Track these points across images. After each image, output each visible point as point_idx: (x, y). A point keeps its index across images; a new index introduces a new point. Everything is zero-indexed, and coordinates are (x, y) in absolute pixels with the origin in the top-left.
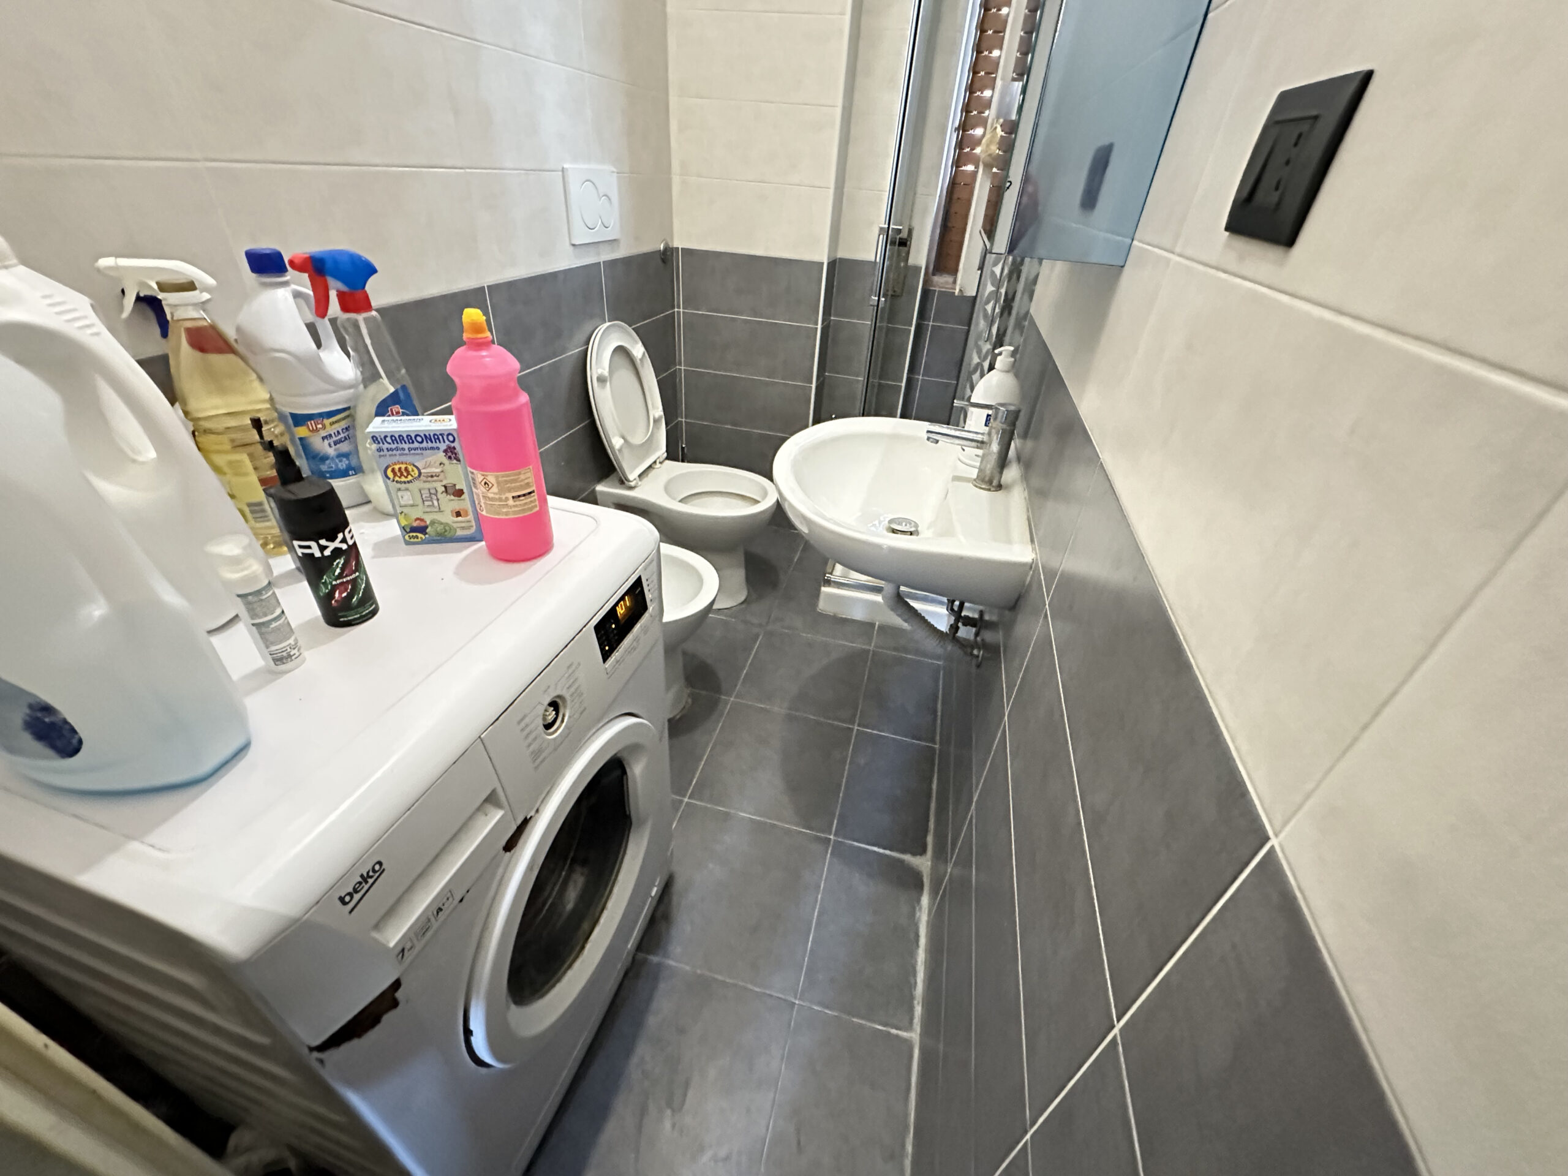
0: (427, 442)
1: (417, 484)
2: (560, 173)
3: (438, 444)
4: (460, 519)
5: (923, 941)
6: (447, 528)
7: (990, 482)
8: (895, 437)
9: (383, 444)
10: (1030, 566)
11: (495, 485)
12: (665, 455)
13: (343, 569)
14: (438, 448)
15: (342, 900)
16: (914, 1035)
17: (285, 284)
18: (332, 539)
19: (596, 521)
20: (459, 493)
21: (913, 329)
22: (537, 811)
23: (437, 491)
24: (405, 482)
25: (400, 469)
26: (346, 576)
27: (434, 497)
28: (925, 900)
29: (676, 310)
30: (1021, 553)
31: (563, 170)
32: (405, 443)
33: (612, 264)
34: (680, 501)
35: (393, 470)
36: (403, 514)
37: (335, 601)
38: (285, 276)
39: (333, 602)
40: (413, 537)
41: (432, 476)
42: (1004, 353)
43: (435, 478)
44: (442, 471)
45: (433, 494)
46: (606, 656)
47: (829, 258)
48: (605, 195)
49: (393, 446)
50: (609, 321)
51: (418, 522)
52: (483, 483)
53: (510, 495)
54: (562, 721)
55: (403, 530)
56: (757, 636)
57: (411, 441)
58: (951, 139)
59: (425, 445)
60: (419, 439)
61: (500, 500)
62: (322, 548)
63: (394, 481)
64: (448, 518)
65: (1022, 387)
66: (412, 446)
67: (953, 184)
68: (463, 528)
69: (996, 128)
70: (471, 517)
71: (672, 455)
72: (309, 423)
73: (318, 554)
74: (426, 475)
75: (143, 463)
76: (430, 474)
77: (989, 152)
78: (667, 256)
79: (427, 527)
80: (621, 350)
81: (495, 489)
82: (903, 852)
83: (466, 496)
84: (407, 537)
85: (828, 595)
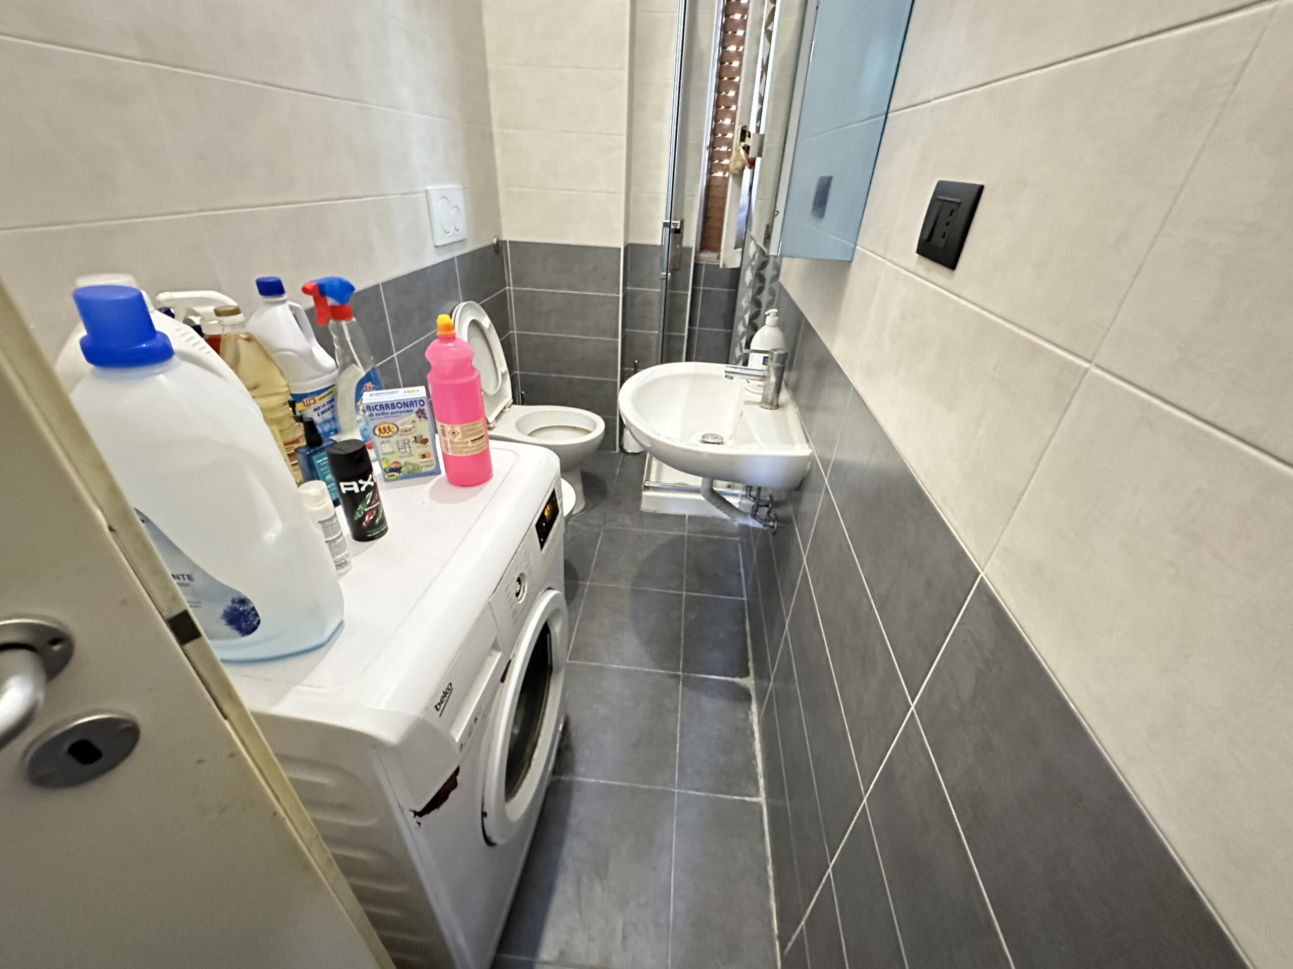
0: (405, 407)
1: (396, 437)
2: (424, 194)
3: (412, 408)
4: (425, 460)
5: (757, 735)
6: (416, 467)
7: (772, 404)
8: (696, 376)
9: (374, 411)
10: (811, 458)
11: (460, 432)
12: (512, 400)
13: (371, 500)
14: (412, 411)
15: (436, 707)
16: (762, 799)
17: (284, 302)
18: (366, 479)
19: (516, 454)
20: (425, 441)
21: (690, 293)
22: (514, 656)
23: (409, 441)
24: (387, 437)
25: (384, 428)
27: (407, 445)
28: (754, 707)
29: (507, 288)
30: (802, 450)
31: (426, 191)
32: (389, 409)
33: (461, 258)
34: (529, 435)
35: (380, 430)
36: (385, 460)
37: (366, 523)
38: (283, 297)
39: (364, 523)
40: (392, 476)
41: (406, 431)
42: (771, 314)
43: (408, 432)
44: (414, 427)
45: (406, 443)
46: (542, 544)
47: (624, 244)
48: (455, 207)
49: (380, 412)
50: (464, 301)
51: (395, 464)
52: (451, 433)
53: (469, 439)
54: (524, 592)
55: (384, 472)
56: (598, 535)
57: (393, 407)
58: (706, 154)
59: (403, 409)
60: (399, 405)
61: (463, 443)
62: (360, 486)
63: (379, 436)
64: (416, 460)
66: (394, 411)
67: (708, 187)
68: (427, 466)
70: (433, 458)
71: (516, 401)
72: (305, 400)
73: (357, 491)
74: (401, 430)
76: (405, 430)
77: (736, 166)
78: (498, 248)
79: (400, 468)
80: (475, 324)
81: (459, 436)
82: (734, 676)
83: (430, 443)
84: (386, 476)
85: (648, 497)
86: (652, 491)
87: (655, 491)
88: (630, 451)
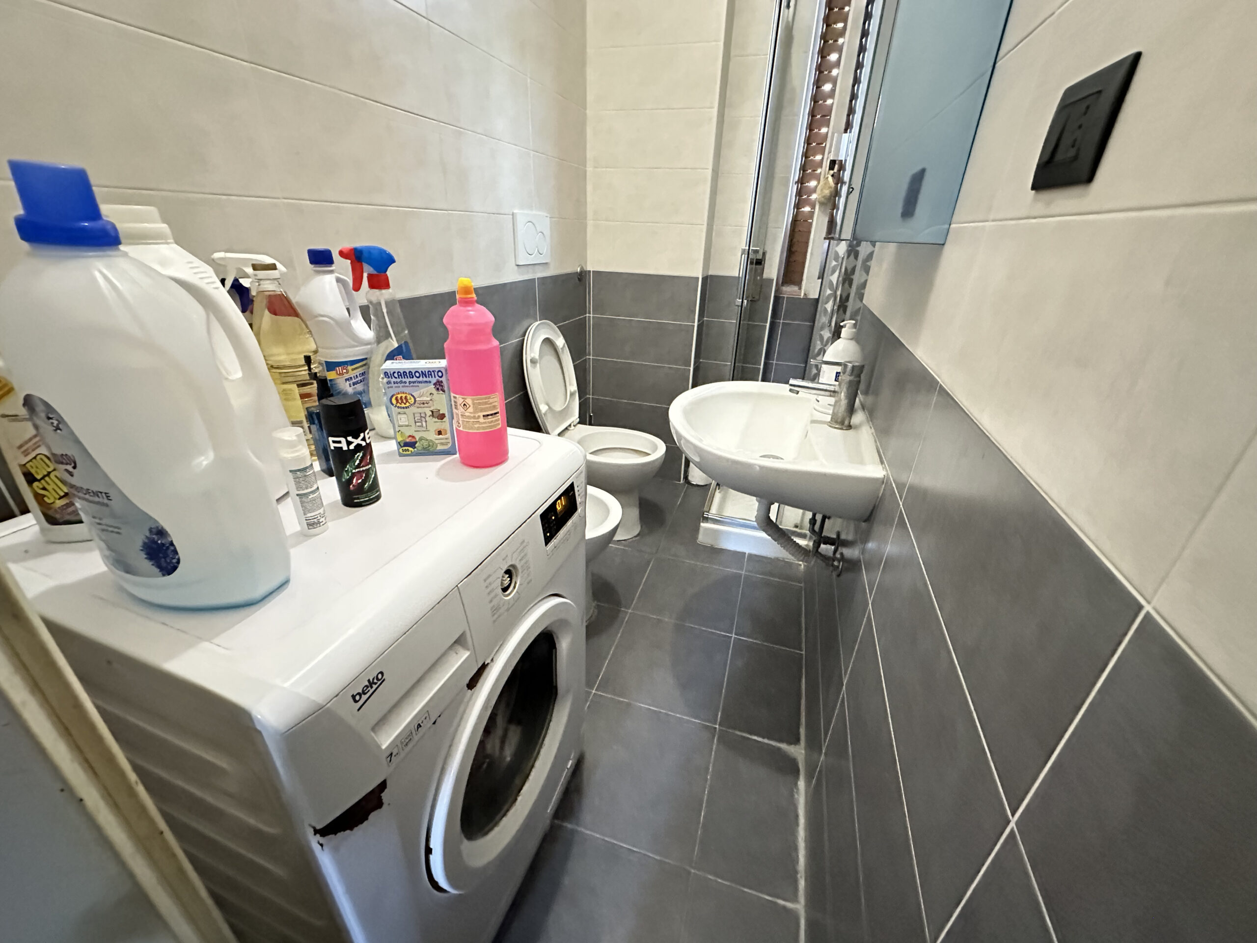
0: (423, 377)
1: (413, 409)
2: (511, 216)
3: (430, 379)
4: (440, 436)
5: (802, 820)
6: (431, 444)
7: (842, 423)
8: (759, 395)
9: (392, 378)
10: (883, 481)
11: (472, 406)
12: (578, 420)
13: (361, 461)
14: (430, 382)
15: (353, 697)
16: (799, 906)
17: (332, 272)
18: (356, 437)
19: (540, 443)
20: (442, 417)
21: (768, 325)
22: (492, 660)
23: (426, 415)
24: (404, 408)
25: (401, 397)
26: (363, 467)
27: (424, 420)
28: (801, 784)
29: (587, 315)
30: (875, 471)
31: (513, 214)
32: (407, 378)
33: (543, 280)
34: (591, 453)
35: (396, 399)
36: (400, 432)
37: (353, 486)
38: (331, 267)
39: (351, 486)
40: (406, 450)
41: (423, 404)
42: (847, 326)
43: (426, 405)
44: (431, 400)
45: (423, 417)
46: (547, 541)
47: (703, 275)
48: (542, 232)
49: (398, 380)
50: (540, 320)
51: (410, 438)
52: (462, 405)
53: (481, 414)
54: (514, 587)
55: (398, 444)
56: (648, 563)
57: (411, 376)
58: (793, 189)
59: (421, 379)
60: (417, 375)
61: (474, 417)
62: (349, 443)
63: (396, 406)
64: (432, 436)
65: (863, 349)
66: (412, 380)
67: (795, 221)
68: (442, 444)
69: (827, 178)
70: (449, 435)
71: (582, 421)
72: (338, 368)
73: (345, 448)
74: (419, 402)
75: (233, 381)
76: (422, 402)
77: (824, 194)
78: (581, 277)
79: (416, 442)
80: (548, 341)
81: (471, 410)
82: (781, 741)
83: (446, 419)
84: (401, 450)
85: (706, 529)
86: (711, 523)
87: (714, 524)
88: (695, 483)
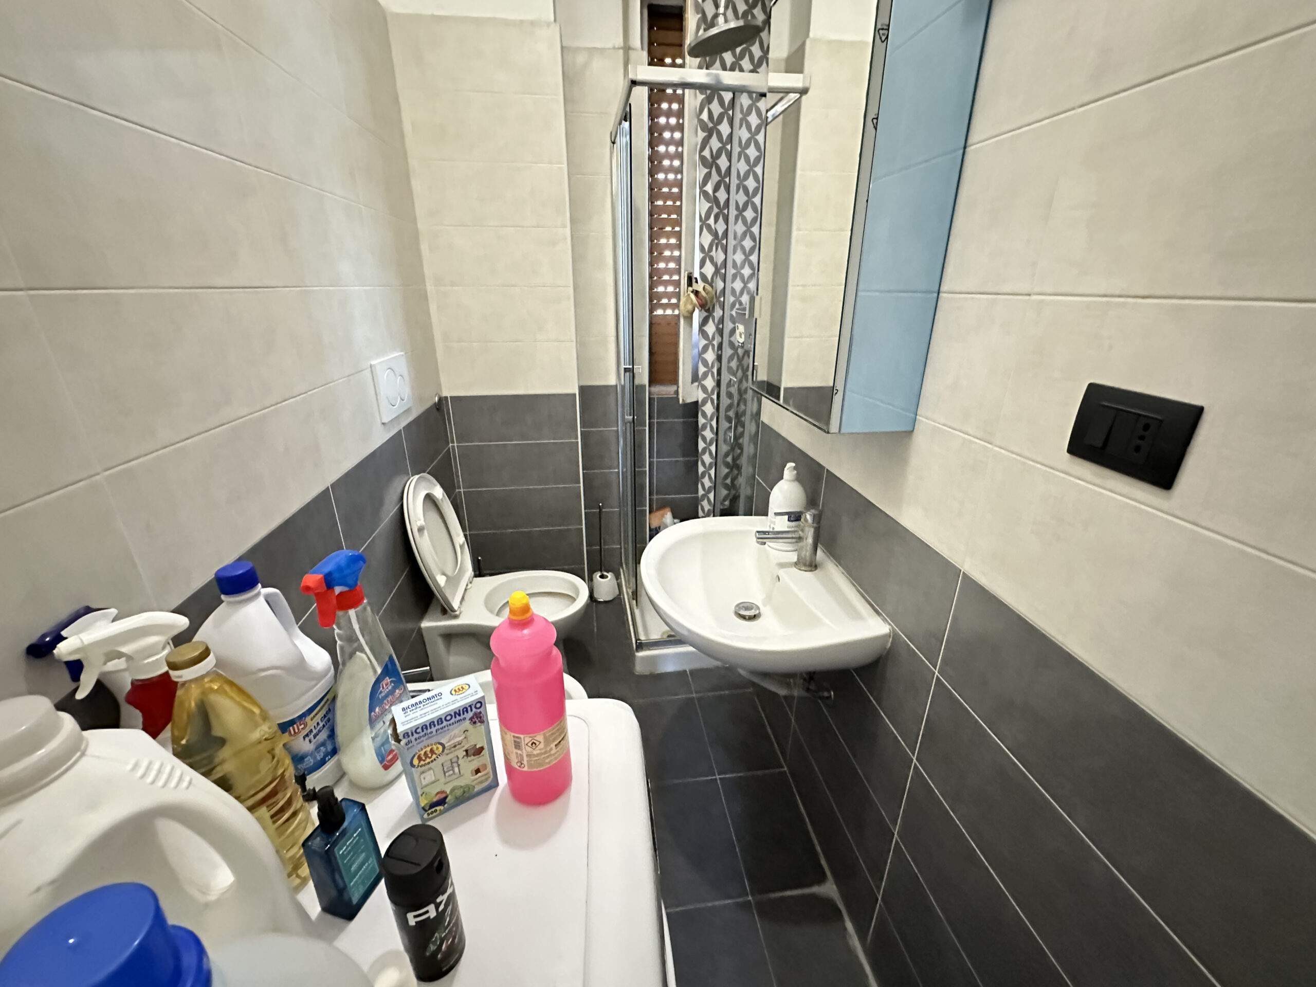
0: (455, 718)
1: (441, 759)
2: (370, 370)
3: (465, 715)
4: (479, 774)
6: (467, 790)
7: (810, 565)
9: (412, 736)
10: (892, 637)
11: (542, 741)
12: (473, 575)
14: (464, 719)
17: (256, 597)
18: (445, 891)
19: (584, 720)
20: (479, 751)
21: (647, 428)
23: (458, 758)
24: (429, 763)
25: (425, 753)
27: (455, 765)
28: (848, 924)
29: (451, 445)
30: (877, 628)
31: (371, 366)
32: (435, 726)
33: (408, 427)
35: (419, 758)
36: (424, 795)
37: (442, 953)
38: (252, 592)
39: (439, 956)
40: (432, 813)
41: (455, 746)
43: (458, 747)
44: (465, 738)
45: (454, 762)
47: (579, 388)
49: (421, 734)
50: (415, 475)
51: (438, 795)
52: (530, 744)
53: (553, 745)
55: (421, 810)
57: (440, 723)
59: (453, 720)
60: (449, 718)
61: (545, 752)
62: (438, 906)
64: (468, 779)
66: (440, 727)
68: (481, 782)
69: (689, 295)
70: (489, 770)
72: (291, 728)
73: (433, 916)
74: (449, 748)
76: (453, 746)
77: (687, 309)
78: (440, 406)
79: (446, 798)
80: (429, 498)
81: (542, 746)
83: (486, 752)
84: (425, 815)
85: (643, 658)
86: (645, 650)
87: (649, 649)
